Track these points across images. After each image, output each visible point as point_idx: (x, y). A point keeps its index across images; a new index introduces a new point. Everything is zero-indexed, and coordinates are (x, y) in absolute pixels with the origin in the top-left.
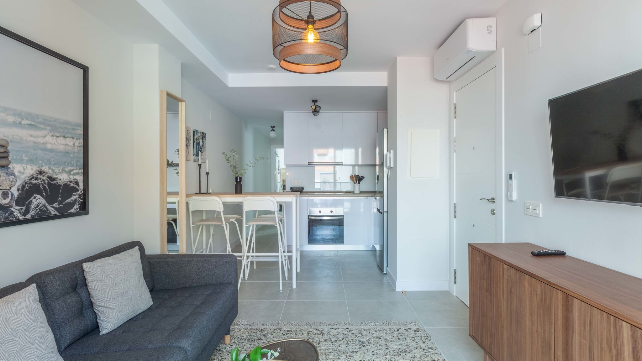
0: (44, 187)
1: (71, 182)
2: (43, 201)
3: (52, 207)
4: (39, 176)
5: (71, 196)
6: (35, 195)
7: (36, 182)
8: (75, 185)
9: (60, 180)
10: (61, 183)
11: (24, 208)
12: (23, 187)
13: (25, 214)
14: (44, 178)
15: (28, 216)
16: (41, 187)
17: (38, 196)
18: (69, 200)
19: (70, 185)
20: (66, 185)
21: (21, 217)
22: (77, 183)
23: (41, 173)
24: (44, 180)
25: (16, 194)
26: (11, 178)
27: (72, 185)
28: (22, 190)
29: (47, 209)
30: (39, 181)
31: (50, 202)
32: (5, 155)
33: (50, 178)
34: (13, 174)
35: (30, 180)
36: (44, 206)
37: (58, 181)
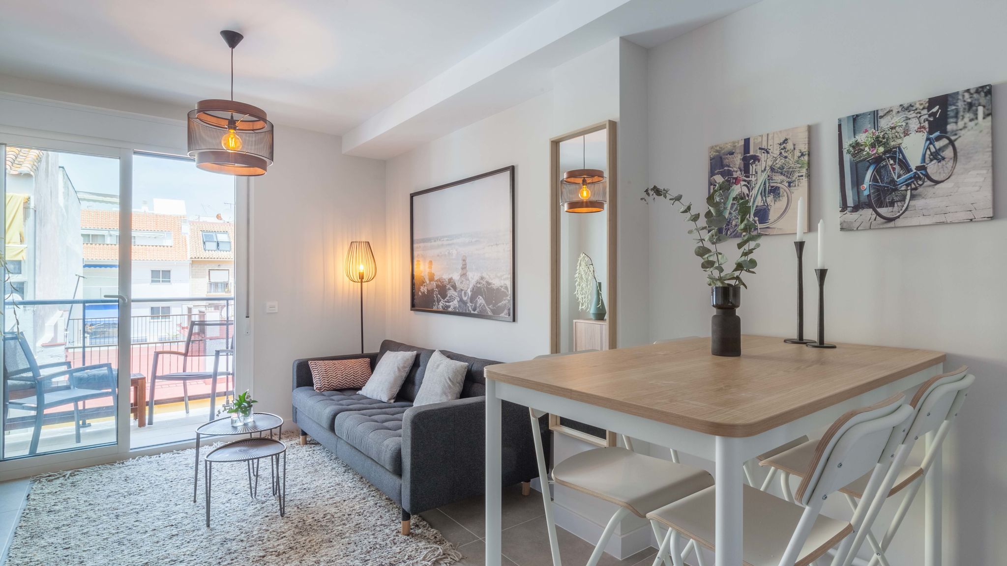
0: (484, 290)
1: (502, 287)
2: (484, 302)
3: (489, 308)
4: (481, 281)
5: (502, 301)
6: (479, 296)
7: (479, 285)
8: (505, 290)
9: (494, 284)
10: (495, 287)
11: (473, 305)
12: (473, 289)
13: (474, 310)
14: (484, 283)
15: (476, 312)
16: (482, 289)
17: (481, 297)
18: (501, 304)
19: (501, 289)
20: (498, 289)
21: (472, 312)
22: (506, 288)
23: (482, 278)
24: (484, 284)
25: (470, 294)
26: (468, 281)
27: (503, 290)
28: (473, 292)
29: (486, 309)
30: (481, 285)
31: (488, 305)
32: (465, 266)
33: (487, 282)
34: (468, 280)
35: (476, 284)
36: (484, 305)
37: (493, 286)
